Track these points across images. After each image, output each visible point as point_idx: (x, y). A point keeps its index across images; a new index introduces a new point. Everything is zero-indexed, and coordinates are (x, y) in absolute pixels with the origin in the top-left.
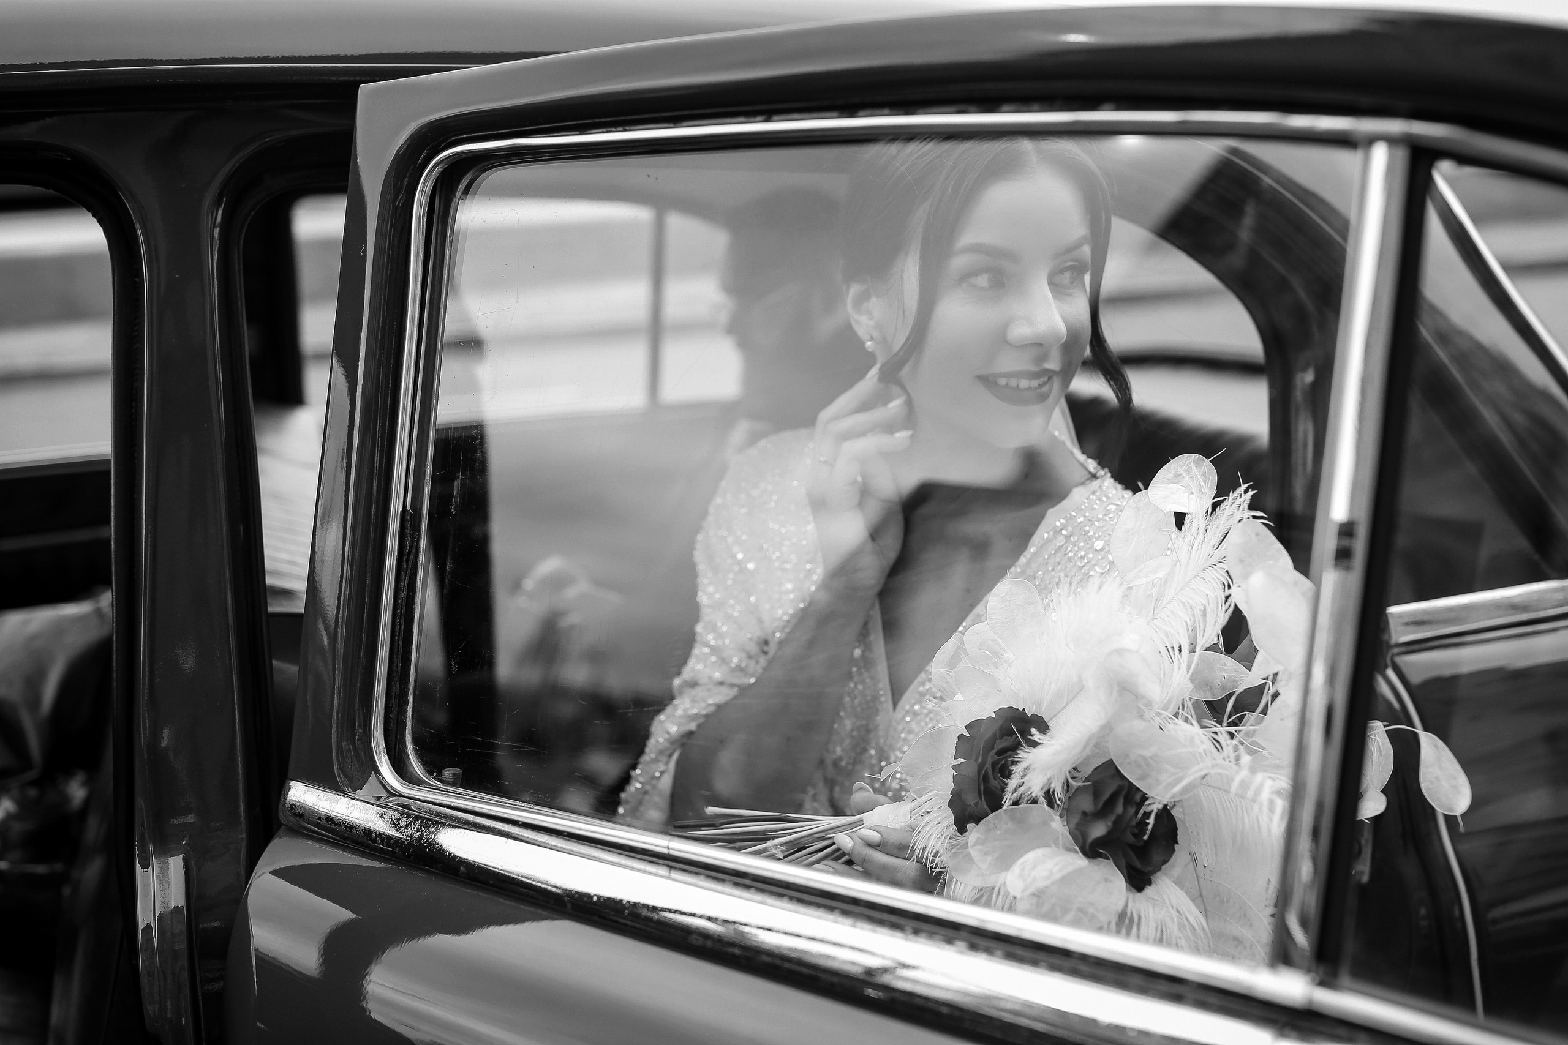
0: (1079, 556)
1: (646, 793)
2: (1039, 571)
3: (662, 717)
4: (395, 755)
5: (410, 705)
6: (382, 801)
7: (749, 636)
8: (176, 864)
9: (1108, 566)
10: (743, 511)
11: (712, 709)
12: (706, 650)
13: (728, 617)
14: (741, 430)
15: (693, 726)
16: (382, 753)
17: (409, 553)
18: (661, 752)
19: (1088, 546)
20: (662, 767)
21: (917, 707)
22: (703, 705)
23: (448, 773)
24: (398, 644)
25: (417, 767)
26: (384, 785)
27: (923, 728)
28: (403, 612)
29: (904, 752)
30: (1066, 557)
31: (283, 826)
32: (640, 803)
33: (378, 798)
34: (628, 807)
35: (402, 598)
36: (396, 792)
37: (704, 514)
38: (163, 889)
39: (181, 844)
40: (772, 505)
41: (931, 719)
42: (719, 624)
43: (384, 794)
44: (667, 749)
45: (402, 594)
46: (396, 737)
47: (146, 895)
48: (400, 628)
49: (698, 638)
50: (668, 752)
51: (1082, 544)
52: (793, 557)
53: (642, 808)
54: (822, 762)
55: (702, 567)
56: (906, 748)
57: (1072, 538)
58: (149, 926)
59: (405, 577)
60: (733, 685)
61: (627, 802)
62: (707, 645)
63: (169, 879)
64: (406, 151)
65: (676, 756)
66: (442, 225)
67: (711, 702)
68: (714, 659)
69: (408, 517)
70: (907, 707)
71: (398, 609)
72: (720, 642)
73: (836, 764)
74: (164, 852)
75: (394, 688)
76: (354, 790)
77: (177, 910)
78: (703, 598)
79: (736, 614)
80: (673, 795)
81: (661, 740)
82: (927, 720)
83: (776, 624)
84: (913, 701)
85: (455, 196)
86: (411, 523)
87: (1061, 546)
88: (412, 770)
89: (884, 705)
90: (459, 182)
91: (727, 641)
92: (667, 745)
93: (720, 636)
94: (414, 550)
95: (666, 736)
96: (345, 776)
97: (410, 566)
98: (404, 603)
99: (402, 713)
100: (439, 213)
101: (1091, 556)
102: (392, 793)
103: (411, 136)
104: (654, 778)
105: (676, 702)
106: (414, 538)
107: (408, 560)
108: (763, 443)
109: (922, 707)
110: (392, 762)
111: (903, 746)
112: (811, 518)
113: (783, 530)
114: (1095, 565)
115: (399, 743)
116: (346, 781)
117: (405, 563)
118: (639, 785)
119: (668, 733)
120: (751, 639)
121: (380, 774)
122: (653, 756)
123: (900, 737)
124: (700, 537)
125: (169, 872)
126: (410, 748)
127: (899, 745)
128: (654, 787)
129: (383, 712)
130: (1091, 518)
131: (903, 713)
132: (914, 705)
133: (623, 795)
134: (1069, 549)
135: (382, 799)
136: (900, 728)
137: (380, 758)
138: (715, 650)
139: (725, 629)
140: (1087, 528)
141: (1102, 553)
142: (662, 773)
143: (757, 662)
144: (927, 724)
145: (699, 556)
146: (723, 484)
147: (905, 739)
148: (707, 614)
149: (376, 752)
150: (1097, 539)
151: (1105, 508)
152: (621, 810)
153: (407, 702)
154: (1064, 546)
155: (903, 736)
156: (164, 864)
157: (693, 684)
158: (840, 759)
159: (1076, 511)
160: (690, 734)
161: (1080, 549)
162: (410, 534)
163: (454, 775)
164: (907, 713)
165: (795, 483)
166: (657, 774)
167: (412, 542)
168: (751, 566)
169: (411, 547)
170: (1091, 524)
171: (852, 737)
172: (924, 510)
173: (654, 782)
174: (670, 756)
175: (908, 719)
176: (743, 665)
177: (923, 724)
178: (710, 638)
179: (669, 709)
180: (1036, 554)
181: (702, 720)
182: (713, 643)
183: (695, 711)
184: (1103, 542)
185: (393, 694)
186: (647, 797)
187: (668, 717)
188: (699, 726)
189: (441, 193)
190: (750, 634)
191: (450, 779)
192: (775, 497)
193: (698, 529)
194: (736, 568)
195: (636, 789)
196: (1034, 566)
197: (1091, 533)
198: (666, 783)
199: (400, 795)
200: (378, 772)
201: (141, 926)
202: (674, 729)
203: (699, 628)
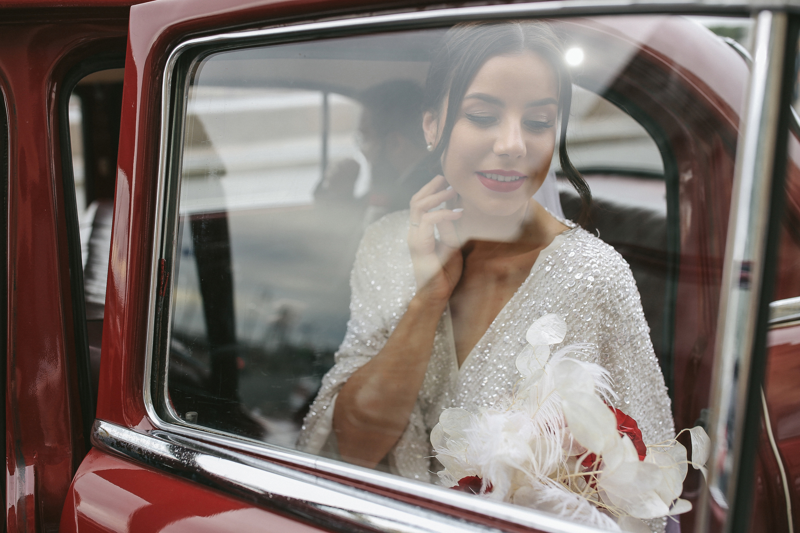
0: (559, 277)
1: (318, 418)
2: (536, 287)
3: (328, 375)
4: (157, 405)
5: (166, 375)
6: (150, 433)
7: (377, 328)
8: (29, 470)
9: (575, 282)
10: (373, 257)
11: (356, 370)
12: (353, 336)
13: (366, 317)
14: (371, 211)
15: (345, 380)
16: (150, 404)
17: (164, 285)
18: (327, 395)
19: (564, 270)
20: (328, 403)
21: (472, 367)
22: (351, 367)
23: (189, 415)
24: (158, 339)
25: (171, 412)
26: (151, 423)
27: (476, 380)
28: (161, 319)
29: (465, 394)
30: (551, 278)
31: (93, 447)
32: (315, 423)
33: (148, 431)
34: (308, 426)
35: (160, 311)
36: (157, 427)
37: (354, 259)
38: (21, 485)
39: (33, 458)
40: (389, 253)
41: (481, 374)
42: (360, 322)
43: (151, 428)
44: (330, 393)
45: (160, 309)
46: (158, 394)
47: (12, 489)
48: (159, 329)
49: (349, 329)
50: (331, 395)
51: (560, 270)
52: (402, 283)
53: (315, 427)
54: (418, 400)
55: (354, 289)
56: (466, 392)
57: (555, 266)
58: (13, 506)
59: (162, 299)
60: (368, 356)
61: (307, 423)
62: (353, 333)
63: (25, 479)
64: (157, 45)
65: (335, 397)
66: (181, 89)
67: (355, 365)
68: (357, 341)
69: (163, 263)
70: (467, 368)
71: (158, 318)
72: (361, 332)
73: (426, 400)
74: (23, 463)
75: (156, 365)
76: (134, 426)
77: (30, 496)
78: (353, 307)
79: (370, 315)
80: (334, 419)
81: (327, 388)
82: (479, 374)
83: (393, 321)
84: (470, 364)
85: (188, 71)
86: (165, 267)
87: (548, 272)
88: (168, 413)
89: (453, 367)
90: (190, 63)
91: (364, 331)
92: (330, 390)
93: (361, 328)
94: (167, 283)
95: (330, 385)
96: (128, 417)
97: (164, 292)
98: (161, 315)
99: (162, 380)
100: (179, 82)
101: (565, 277)
102: (155, 428)
103: (160, 36)
104: (323, 409)
105: (336, 366)
106: (167, 275)
107: (163, 289)
108: (383, 218)
109: (475, 367)
110: (156, 408)
111: (464, 390)
112: (410, 260)
113: (396, 268)
114: (567, 282)
115: (160, 397)
116: (129, 421)
117: (161, 291)
118: (314, 414)
119: (331, 383)
120: (378, 330)
121: (148, 416)
122: (323, 397)
123: (463, 385)
124: (353, 272)
125: (25, 475)
126: (167, 400)
127: (461, 390)
128: (323, 415)
129: (150, 379)
130: (566, 252)
131: (464, 371)
132: (470, 366)
133: (305, 419)
134: (553, 273)
135: (150, 431)
136: (462, 380)
137: (148, 407)
138: (358, 336)
139: (363, 324)
140: (564, 259)
141: (572, 274)
142: (327, 407)
143: (382, 343)
144: (478, 377)
145: (353, 283)
146: (362, 242)
147: (465, 386)
148: (354, 315)
149: (146, 403)
150: (570, 266)
151: (575, 245)
152: (304, 428)
153: (164, 373)
154: (550, 272)
155: (464, 384)
156: (22, 470)
157: (346, 356)
158: (429, 398)
159: (558, 249)
160: (343, 384)
161: (560, 273)
162: (164, 273)
163: (192, 416)
164: (467, 371)
165: (402, 241)
166: (325, 407)
167: (165, 278)
168: (379, 288)
169: (165, 281)
170: (567, 256)
171: (436, 385)
172: (474, 255)
173: (323, 412)
174: (332, 397)
175: (467, 374)
176: (374, 344)
177: (476, 377)
178: (355, 329)
179: (332, 371)
180: (534, 277)
181: (349, 377)
182: (356, 332)
183: (346, 371)
184: (573, 267)
185: (156, 368)
186: (318, 421)
187: (332, 374)
188: (349, 380)
189: (180, 70)
190: (377, 326)
191: (190, 419)
192: (390, 249)
193: (351, 267)
194: (371, 289)
195: (313, 416)
196: (533, 284)
197: (566, 262)
198: (330, 412)
199: (160, 429)
200: (147, 415)
201: (8, 507)
202: (334, 381)
203: (349, 324)
